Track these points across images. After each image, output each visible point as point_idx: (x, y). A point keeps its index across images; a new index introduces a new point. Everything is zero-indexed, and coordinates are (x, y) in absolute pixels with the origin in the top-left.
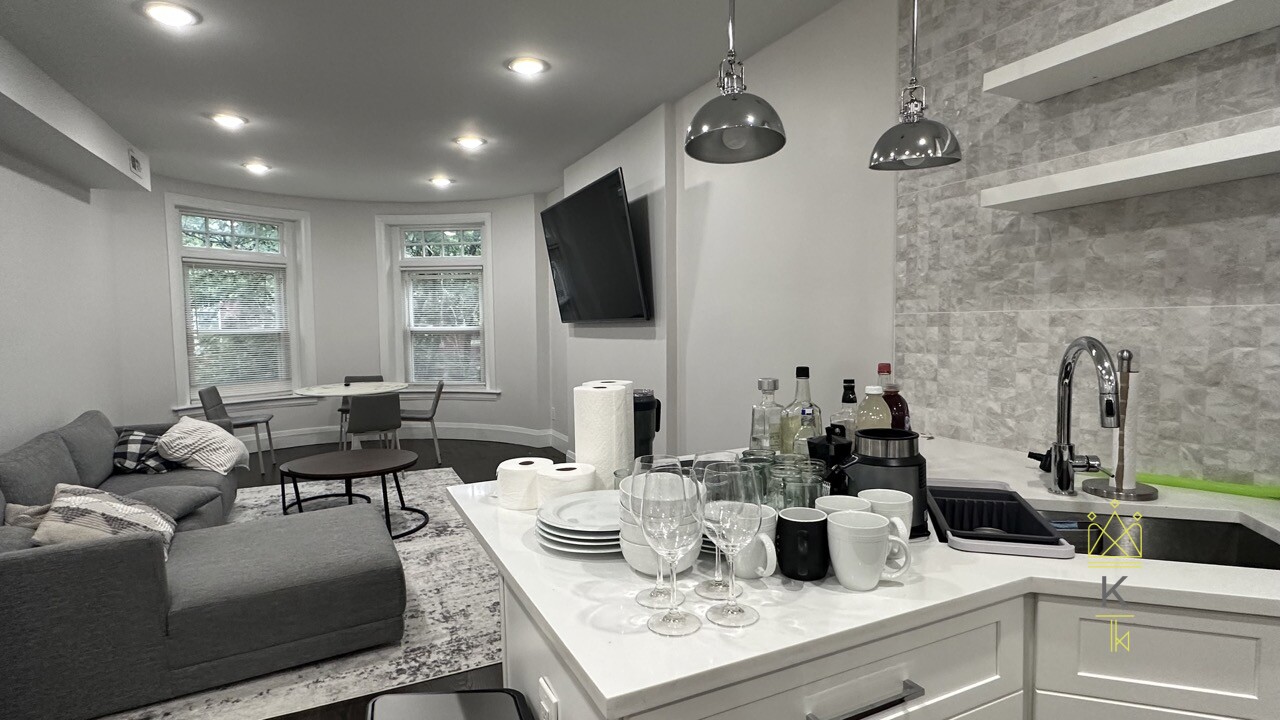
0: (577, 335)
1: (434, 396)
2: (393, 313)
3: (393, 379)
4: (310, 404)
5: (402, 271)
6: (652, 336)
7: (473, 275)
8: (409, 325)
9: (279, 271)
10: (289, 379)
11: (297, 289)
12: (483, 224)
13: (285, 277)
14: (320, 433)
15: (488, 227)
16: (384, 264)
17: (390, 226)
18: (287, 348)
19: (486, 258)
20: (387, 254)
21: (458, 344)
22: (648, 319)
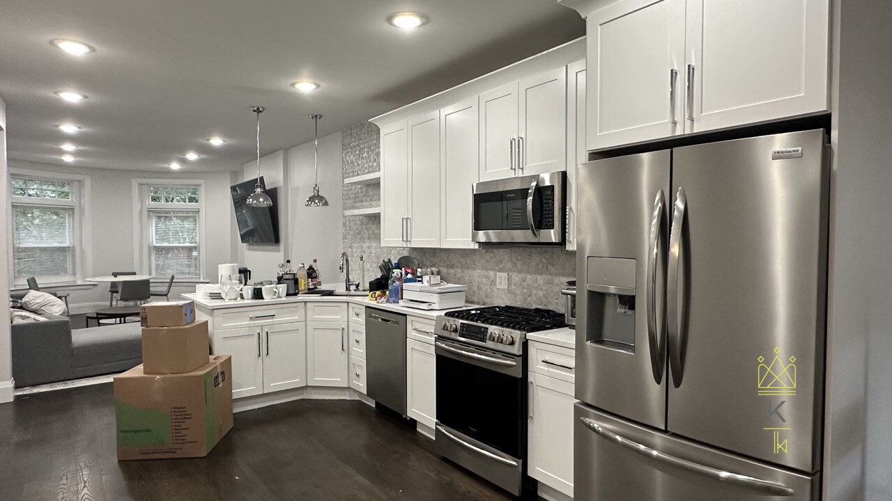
0: (250, 250)
1: (168, 284)
2: (142, 234)
3: (142, 274)
4: (88, 289)
5: (148, 211)
6: (279, 251)
7: (193, 216)
8: (152, 242)
9: (70, 210)
10: (74, 274)
11: (81, 220)
12: (200, 185)
13: (73, 214)
14: (94, 306)
15: (203, 186)
16: (137, 207)
17: (141, 185)
18: (74, 256)
19: (202, 205)
20: (138, 202)
21: (182, 254)
22: (276, 243)
